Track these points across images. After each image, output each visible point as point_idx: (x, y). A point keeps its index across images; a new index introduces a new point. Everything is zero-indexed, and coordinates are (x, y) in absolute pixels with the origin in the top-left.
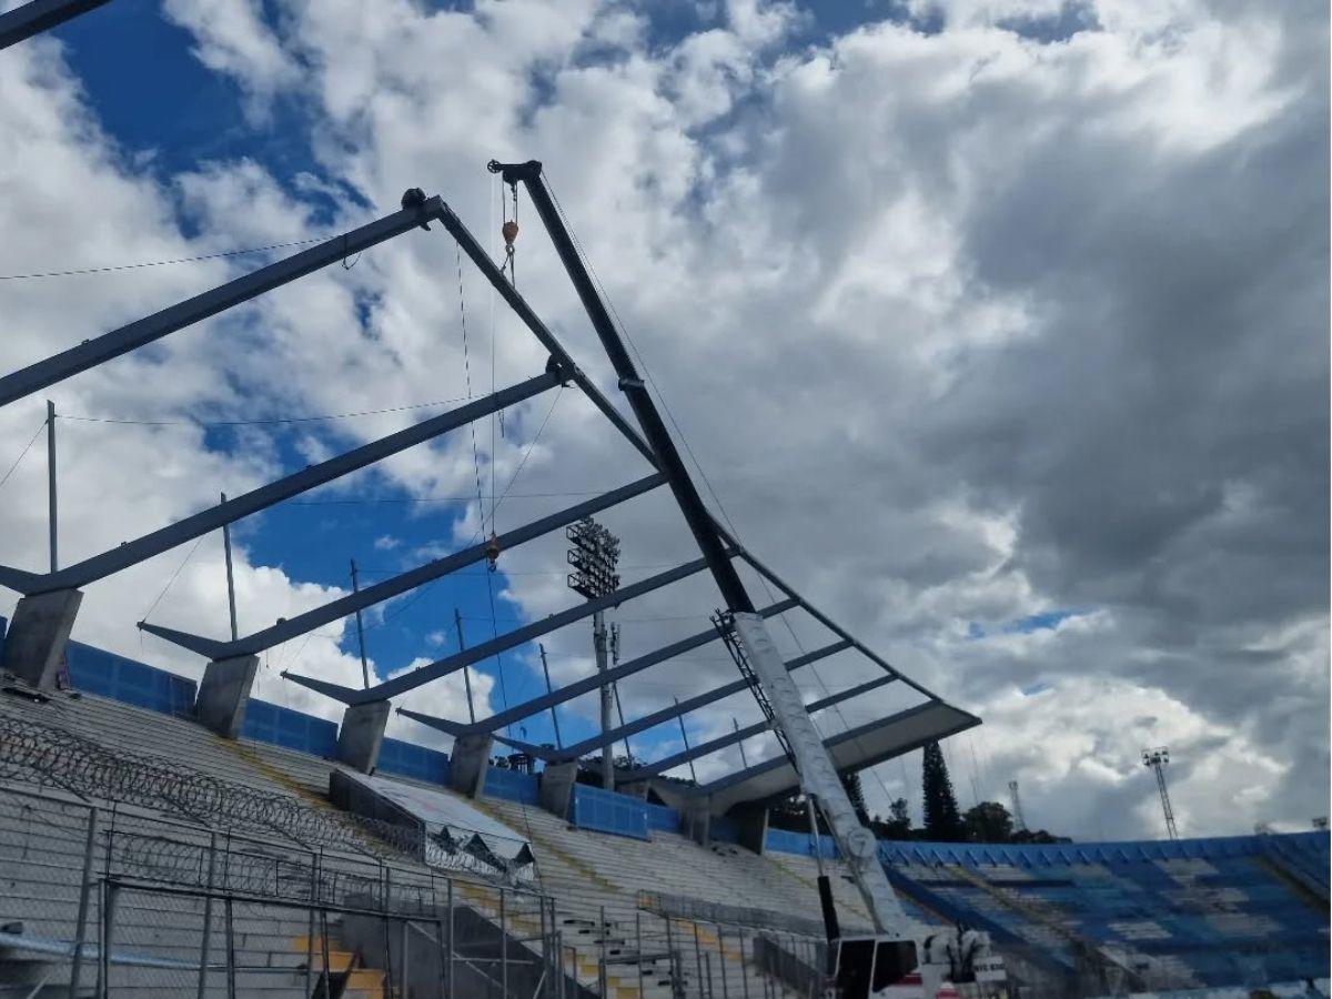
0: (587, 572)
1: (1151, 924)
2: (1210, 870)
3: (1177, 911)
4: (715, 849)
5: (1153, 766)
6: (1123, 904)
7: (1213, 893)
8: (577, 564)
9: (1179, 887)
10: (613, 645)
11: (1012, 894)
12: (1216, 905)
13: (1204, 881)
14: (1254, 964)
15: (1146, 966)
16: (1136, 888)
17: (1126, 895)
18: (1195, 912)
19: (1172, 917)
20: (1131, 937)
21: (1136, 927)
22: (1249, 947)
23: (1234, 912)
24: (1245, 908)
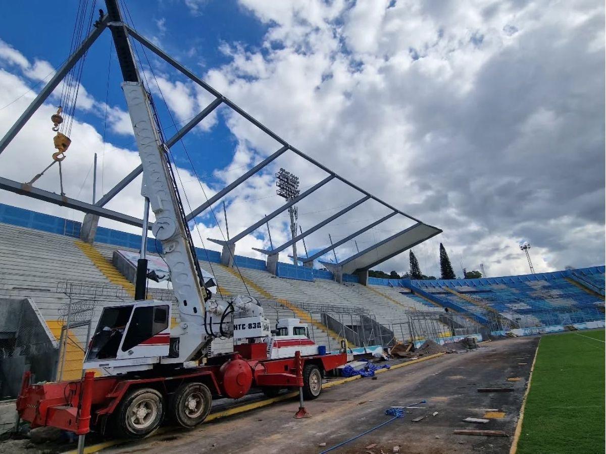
0: (283, 188)
1: (523, 304)
2: (547, 284)
3: (534, 299)
4: (344, 284)
5: (524, 250)
6: (512, 297)
7: (548, 292)
8: (279, 186)
9: (535, 290)
10: (295, 214)
11: (467, 296)
12: (550, 296)
13: (544, 287)
14: (566, 316)
15: (520, 319)
16: (518, 292)
17: (513, 294)
18: (541, 298)
19: (532, 301)
20: (514, 308)
21: (517, 305)
22: (563, 310)
23: (557, 298)
24: (561, 296)
